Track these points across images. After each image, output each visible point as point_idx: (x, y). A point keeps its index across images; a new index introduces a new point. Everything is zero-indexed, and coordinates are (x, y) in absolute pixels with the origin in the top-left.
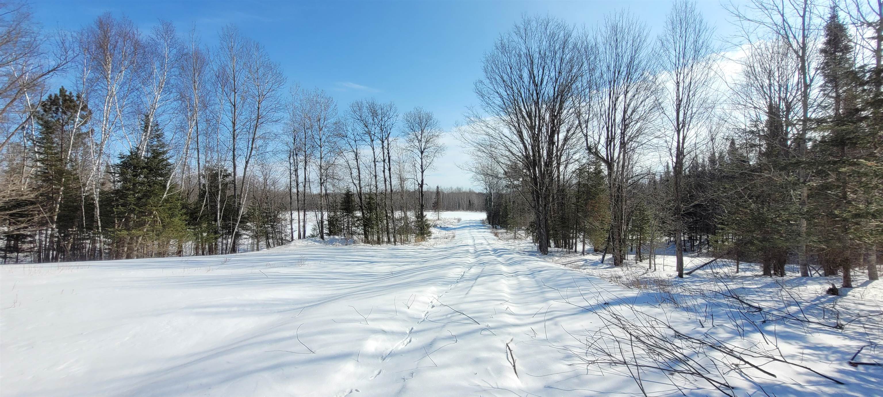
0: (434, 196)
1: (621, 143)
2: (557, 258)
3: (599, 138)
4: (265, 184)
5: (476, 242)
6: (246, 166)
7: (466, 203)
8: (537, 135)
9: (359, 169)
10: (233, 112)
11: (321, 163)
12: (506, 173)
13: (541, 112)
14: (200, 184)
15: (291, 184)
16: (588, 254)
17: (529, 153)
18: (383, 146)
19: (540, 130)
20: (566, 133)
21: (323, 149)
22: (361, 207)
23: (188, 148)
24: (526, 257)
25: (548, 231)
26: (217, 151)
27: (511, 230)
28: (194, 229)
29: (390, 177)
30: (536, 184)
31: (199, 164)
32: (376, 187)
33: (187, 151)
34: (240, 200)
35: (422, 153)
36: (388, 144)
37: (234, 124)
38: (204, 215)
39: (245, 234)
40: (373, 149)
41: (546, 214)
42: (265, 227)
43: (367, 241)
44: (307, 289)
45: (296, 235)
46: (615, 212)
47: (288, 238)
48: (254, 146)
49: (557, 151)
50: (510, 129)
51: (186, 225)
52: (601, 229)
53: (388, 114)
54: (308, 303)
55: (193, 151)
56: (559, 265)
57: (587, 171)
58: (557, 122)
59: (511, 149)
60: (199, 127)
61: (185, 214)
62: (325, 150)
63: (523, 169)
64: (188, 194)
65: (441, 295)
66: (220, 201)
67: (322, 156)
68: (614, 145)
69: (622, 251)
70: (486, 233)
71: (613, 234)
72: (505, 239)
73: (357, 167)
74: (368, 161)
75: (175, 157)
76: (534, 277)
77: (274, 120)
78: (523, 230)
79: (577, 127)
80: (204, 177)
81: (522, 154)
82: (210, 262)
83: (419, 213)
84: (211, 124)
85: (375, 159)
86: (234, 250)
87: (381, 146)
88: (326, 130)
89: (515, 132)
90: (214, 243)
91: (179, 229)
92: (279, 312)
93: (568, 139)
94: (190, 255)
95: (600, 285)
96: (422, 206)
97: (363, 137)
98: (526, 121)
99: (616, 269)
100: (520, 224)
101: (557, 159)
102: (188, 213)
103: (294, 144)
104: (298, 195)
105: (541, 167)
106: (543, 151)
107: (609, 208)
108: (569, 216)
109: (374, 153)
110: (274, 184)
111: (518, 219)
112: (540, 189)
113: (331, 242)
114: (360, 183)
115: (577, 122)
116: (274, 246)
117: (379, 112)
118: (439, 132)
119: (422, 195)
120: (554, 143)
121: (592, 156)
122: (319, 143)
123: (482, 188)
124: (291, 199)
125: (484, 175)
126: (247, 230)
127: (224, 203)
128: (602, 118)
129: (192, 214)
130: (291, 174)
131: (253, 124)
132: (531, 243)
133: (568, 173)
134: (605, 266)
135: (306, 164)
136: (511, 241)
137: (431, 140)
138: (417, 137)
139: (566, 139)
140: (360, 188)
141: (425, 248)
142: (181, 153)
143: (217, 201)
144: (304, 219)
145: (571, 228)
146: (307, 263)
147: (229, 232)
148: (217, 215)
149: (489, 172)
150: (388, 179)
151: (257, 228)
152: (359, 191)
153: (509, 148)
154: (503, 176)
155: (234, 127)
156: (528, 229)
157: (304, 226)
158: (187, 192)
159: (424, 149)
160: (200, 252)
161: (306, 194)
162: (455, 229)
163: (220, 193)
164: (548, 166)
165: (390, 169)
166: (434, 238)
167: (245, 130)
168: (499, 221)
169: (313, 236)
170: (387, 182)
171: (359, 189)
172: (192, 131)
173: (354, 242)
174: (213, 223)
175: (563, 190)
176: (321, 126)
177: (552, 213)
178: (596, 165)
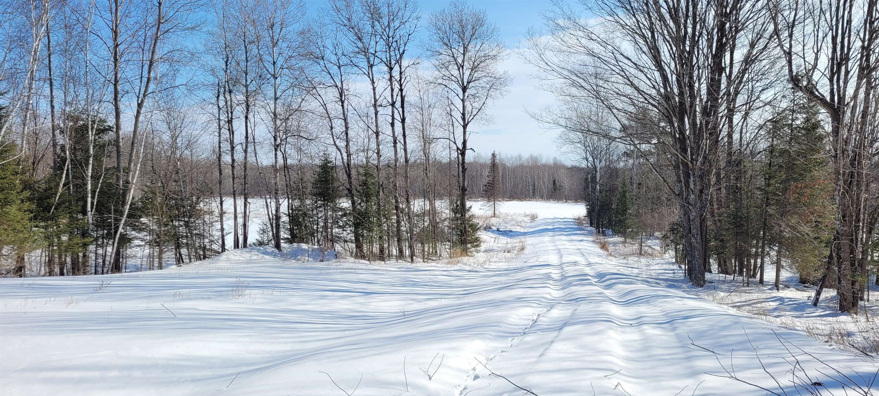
0: (486, 172)
1: (861, 69)
2: (722, 294)
3: (817, 59)
4: (174, 146)
5: (565, 259)
6: (138, 112)
7: (546, 185)
8: (689, 53)
9: (345, 120)
10: (114, 10)
11: (275, 108)
12: (624, 128)
13: (699, 7)
14: (55, 145)
15: (220, 147)
16: (787, 287)
17: (672, 89)
18: (391, 76)
19: (694, 43)
20: (748, 48)
21: (278, 80)
22: (350, 190)
23: (32, 79)
24: (661, 291)
25: (705, 242)
26: (86, 84)
27: (632, 238)
28: (46, 227)
29: (404, 135)
30: (684, 150)
31: (53, 107)
32: (378, 153)
33: (30, 84)
34: (128, 176)
35: (464, 89)
36: (401, 73)
37: (116, 33)
38: (64, 203)
39: (136, 238)
40: (373, 83)
41: (703, 208)
42: (173, 226)
43: (360, 254)
44: (247, 339)
45: (230, 241)
46: (844, 205)
47: (215, 247)
48: (152, 75)
49: (729, 85)
50: (636, 43)
51: (30, 220)
52: (816, 238)
53: (400, 14)
54: (247, 365)
55: (42, 83)
56: (726, 307)
57: (789, 125)
58: (731, 28)
59: (636, 82)
60: (51, 38)
61: (29, 199)
62: (283, 83)
63: (660, 121)
64: (34, 163)
65: (492, 356)
66: (92, 177)
67: (278, 94)
68: (847, 72)
69: (857, 284)
70: (582, 243)
71: (839, 249)
72: (620, 255)
73: (342, 116)
74: (363, 105)
75: (10, 95)
76: (674, 329)
77: (189, 25)
78: (657, 238)
79: (771, 37)
80: (62, 132)
81: (658, 91)
82: (72, 287)
83: (459, 203)
84: (74, 33)
85: (376, 101)
86: (117, 268)
87: (387, 76)
88: (284, 45)
89: (645, 49)
90: (81, 254)
91: (19, 227)
92: (194, 380)
93: (753, 61)
94: (39, 275)
95: (807, 349)
96: (464, 190)
97: (354, 60)
98: (667, 25)
99: (843, 318)
100: (652, 227)
101: (728, 100)
102: (33, 199)
103: (226, 72)
104: (233, 167)
105: (695, 116)
106: (700, 85)
107: (833, 198)
108: (748, 213)
109: (374, 89)
110: (189, 145)
111: (648, 219)
112: (692, 159)
113: (294, 255)
114: (347, 146)
115: (771, 27)
116: (190, 261)
117: (384, 10)
118: (497, 49)
119: (464, 170)
120: (721, 70)
121: (800, 94)
122: (271, 70)
123: (578, 157)
124: (221, 173)
125: (582, 131)
126: (141, 230)
127: (99, 179)
128: (823, 18)
129: (40, 200)
130: (220, 129)
131: (149, 34)
132: (673, 264)
133: (750, 128)
134: (819, 312)
135: (248, 110)
136: (632, 260)
137: (482, 64)
138: (455, 60)
139: (748, 61)
140: (349, 155)
141: (468, 268)
142: (21, 86)
143: (87, 176)
144: (245, 212)
145: (753, 237)
146: (248, 292)
147: (109, 234)
148: (86, 202)
149: (593, 127)
150: (400, 138)
151: (160, 227)
152: (345, 161)
153: (631, 79)
154: (618, 134)
155: (115, 39)
156: (665, 237)
157: (245, 225)
158: (31, 161)
159: (469, 83)
160: (57, 270)
161: (248, 165)
162: (525, 234)
163: (91, 162)
164: (709, 115)
165: (403, 121)
166: (486, 251)
167: (136, 44)
168: (610, 220)
169: (261, 244)
170: (398, 145)
171: (345, 158)
172: (39, 45)
173: (337, 256)
174: (80, 216)
175: (739, 163)
176: (276, 38)
177: (716, 206)
178: (808, 112)
